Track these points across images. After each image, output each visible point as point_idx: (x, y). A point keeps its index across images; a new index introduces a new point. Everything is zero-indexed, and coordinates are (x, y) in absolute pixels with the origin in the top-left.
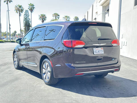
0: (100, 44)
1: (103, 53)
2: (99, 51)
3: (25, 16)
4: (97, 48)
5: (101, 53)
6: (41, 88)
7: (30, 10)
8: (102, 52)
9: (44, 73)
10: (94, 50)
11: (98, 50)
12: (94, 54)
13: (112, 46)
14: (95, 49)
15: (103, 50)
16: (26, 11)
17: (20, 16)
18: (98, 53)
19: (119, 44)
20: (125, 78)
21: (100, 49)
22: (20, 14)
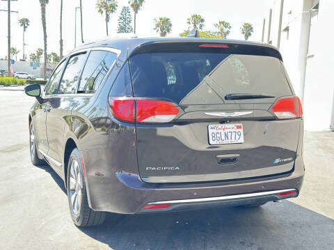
0: (233, 111)
1: (242, 140)
2: (229, 134)
3: (122, 21)
4: (220, 126)
5: (233, 141)
6: (50, 238)
7: (132, 6)
8: (237, 137)
9: (72, 190)
10: (211, 131)
11: (226, 131)
12: (211, 142)
13: (275, 119)
14: (214, 129)
15: (241, 130)
16: (125, 9)
17: (107, 20)
18: (225, 142)
19: (301, 112)
20: (323, 213)
21: (230, 127)
22: (107, 16)
